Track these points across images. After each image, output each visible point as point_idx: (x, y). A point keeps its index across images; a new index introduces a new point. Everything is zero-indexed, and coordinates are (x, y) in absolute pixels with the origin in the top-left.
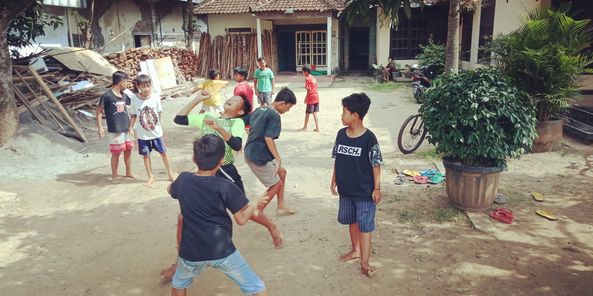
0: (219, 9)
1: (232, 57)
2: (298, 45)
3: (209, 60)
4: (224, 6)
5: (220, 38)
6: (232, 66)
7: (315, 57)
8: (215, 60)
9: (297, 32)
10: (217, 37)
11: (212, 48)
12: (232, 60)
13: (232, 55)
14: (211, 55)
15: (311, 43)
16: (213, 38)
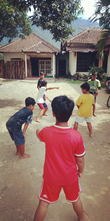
0: (8, 50)
1: (14, 70)
2: (40, 66)
3: (4, 71)
4: (10, 49)
5: (8, 62)
6: (13, 73)
7: (46, 70)
8: (7, 71)
9: (39, 61)
10: (7, 61)
11: (5, 66)
12: (14, 71)
13: (13, 69)
14: (5, 69)
15: (45, 65)
16: (5, 62)
